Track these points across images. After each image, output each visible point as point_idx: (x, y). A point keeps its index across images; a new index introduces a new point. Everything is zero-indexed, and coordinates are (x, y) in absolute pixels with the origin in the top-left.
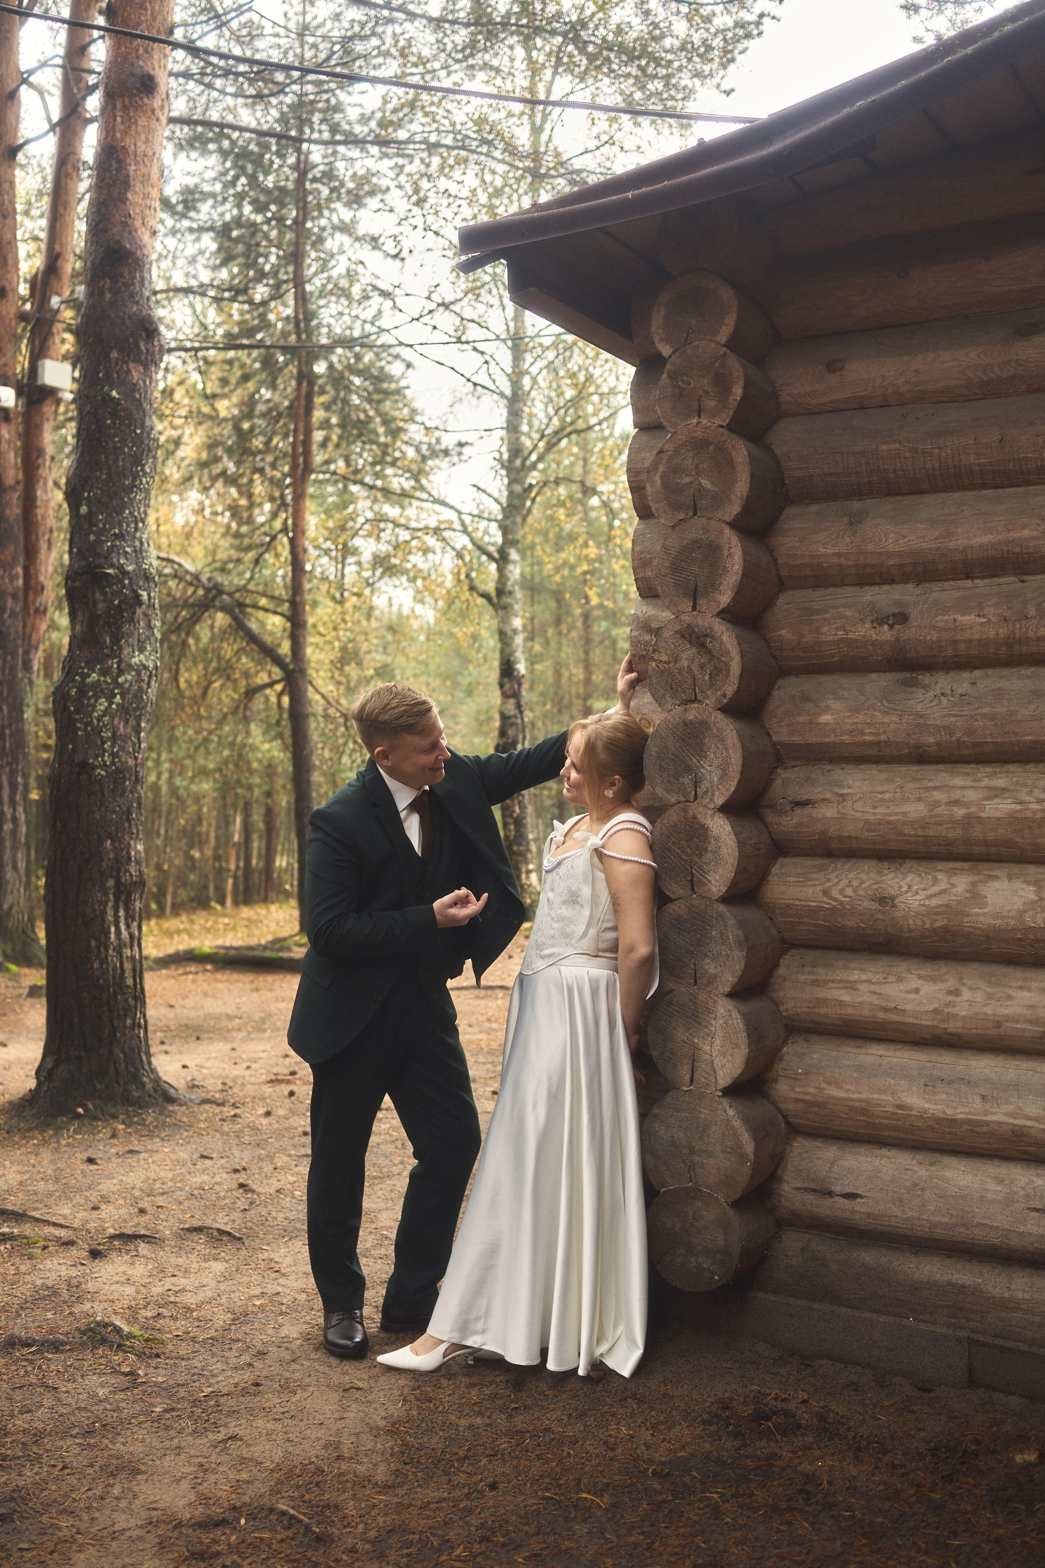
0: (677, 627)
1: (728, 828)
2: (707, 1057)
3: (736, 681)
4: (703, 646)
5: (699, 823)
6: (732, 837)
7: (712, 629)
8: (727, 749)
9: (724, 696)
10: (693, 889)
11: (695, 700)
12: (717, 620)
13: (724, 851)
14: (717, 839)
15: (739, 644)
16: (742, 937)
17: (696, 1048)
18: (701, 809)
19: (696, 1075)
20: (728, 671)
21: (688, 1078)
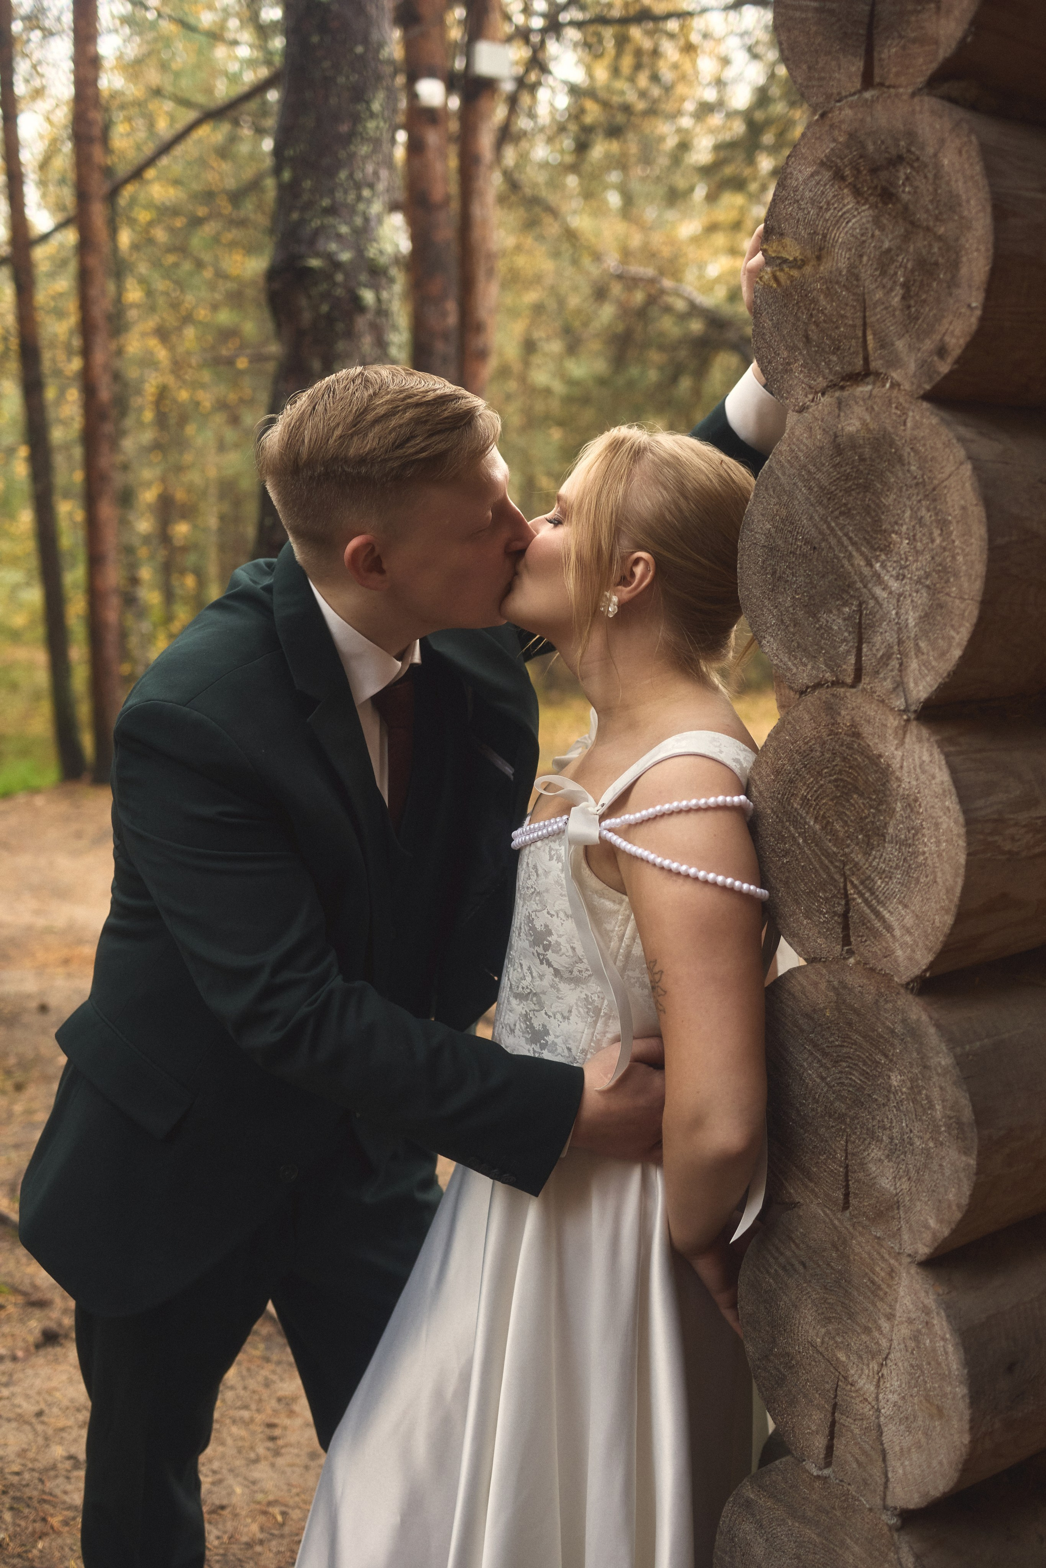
0: (824, 149)
1: (942, 776)
2: (867, 1410)
3: (976, 300)
4: (887, 195)
5: (865, 752)
6: (952, 803)
7: (911, 135)
8: (943, 524)
9: (941, 351)
10: (846, 941)
11: (865, 374)
12: (929, 102)
13: (928, 845)
14: (912, 803)
15: (991, 172)
16: (967, 1114)
17: (841, 1378)
18: (870, 710)
19: (840, 1446)
20: (955, 265)
21: (819, 1443)
